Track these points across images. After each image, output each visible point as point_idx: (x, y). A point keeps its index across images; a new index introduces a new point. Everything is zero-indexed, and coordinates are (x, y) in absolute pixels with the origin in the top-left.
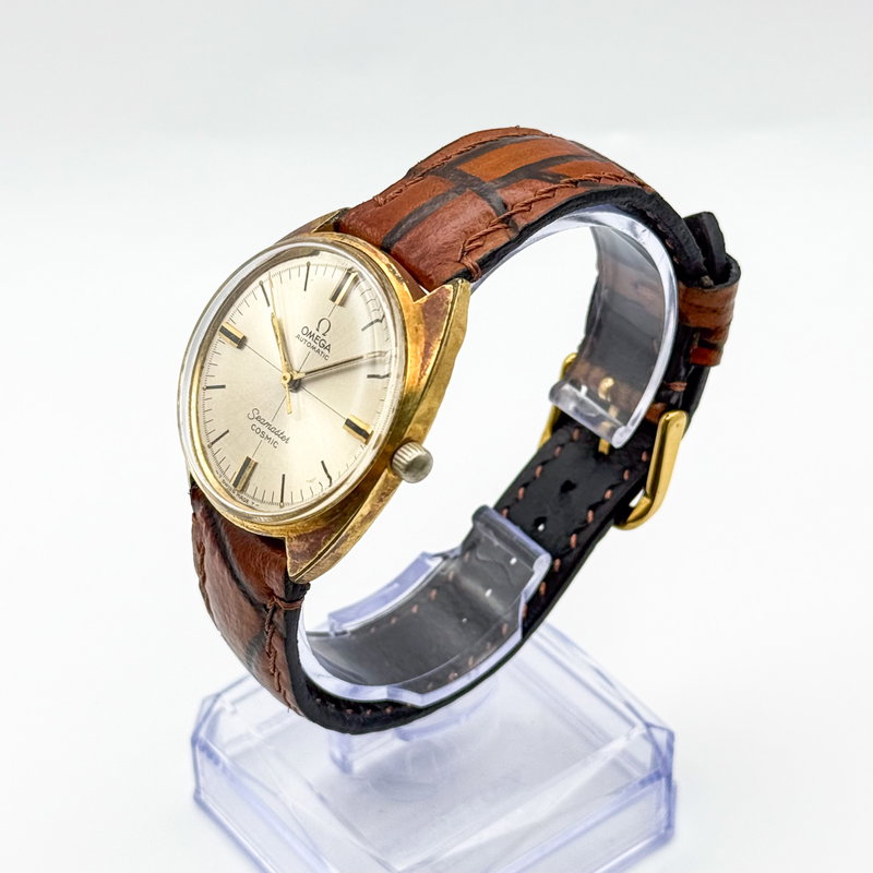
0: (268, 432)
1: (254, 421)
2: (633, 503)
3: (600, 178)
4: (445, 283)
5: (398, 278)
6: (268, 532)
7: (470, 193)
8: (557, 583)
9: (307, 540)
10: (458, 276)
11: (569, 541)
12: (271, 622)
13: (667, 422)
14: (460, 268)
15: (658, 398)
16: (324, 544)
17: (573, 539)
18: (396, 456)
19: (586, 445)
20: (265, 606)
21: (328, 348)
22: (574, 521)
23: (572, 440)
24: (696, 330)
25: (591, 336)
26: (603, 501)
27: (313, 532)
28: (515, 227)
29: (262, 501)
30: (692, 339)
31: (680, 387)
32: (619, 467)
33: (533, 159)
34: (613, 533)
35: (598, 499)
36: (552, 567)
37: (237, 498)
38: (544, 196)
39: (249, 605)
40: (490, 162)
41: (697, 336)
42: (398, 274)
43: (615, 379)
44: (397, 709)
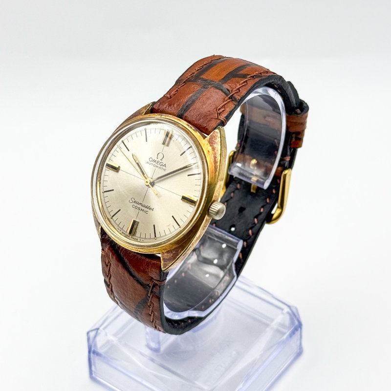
0: (141, 207)
1: (133, 204)
2: (273, 212)
3: (261, 73)
4: (214, 129)
5: (194, 130)
6: (151, 252)
7: (211, 88)
8: (246, 252)
9: (172, 252)
10: (219, 125)
11: (249, 233)
12: (152, 292)
13: (285, 175)
14: (219, 121)
15: (279, 165)
16: (180, 253)
17: (250, 232)
18: (210, 209)
19: (244, 190)
20: (148, 285)
21: (165, 165)
22: (249, 224)
23: (237, 189)
24: (293, 133)
25: (243, 142)
26: (261, 213)
27: (175, 248)
28: (235, 100)
29: (145, 238)
30: (292, 138)
31: (288, 159)
32: (263, 197)
33: (231, 69)
34: (267, 227)
35: (257, 213)
36: (243, 245)
37: (131, 239)
38: (243, 84)
39: (140, 286)
40: (214, 73)
41: (294, 135)
42: (193, 128)
43: (257, 160)
44: (193, 320)
